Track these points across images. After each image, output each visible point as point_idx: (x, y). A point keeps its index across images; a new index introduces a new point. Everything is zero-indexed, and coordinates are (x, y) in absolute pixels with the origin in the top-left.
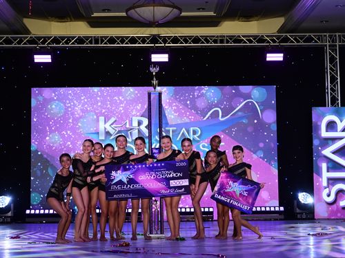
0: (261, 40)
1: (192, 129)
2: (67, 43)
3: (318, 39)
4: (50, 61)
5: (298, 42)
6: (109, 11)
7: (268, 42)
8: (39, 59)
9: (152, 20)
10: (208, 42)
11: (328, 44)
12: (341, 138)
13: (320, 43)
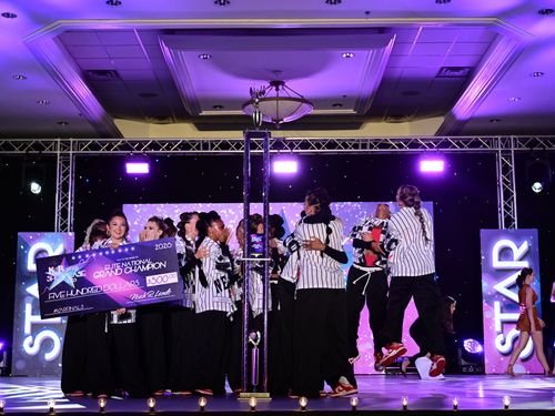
0: (414, 144)
2: (168, 148)
3: (488, 143)
4: (147, 171)
5: (461, 146)
7: (424, 147)
9: (275, 118)
10: (346, 147)
12: (518, 269)
13: (489, 149)
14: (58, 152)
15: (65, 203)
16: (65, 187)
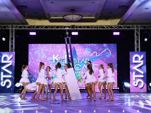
0: (111, 27)
1: (86, 59)
2: (41, 28)
3: (132, 27)
4: (35, 34)
5: (125, 28)
6: (57, 16)
7: (114, 28)
8: (31, 33)
9: (72, 20)
10: (92, 28)
11: (136, 29)
12: (140, 63)
13: (133, 29)
14: (10, 29)
15: (12, 43)
16: (12, 39)
